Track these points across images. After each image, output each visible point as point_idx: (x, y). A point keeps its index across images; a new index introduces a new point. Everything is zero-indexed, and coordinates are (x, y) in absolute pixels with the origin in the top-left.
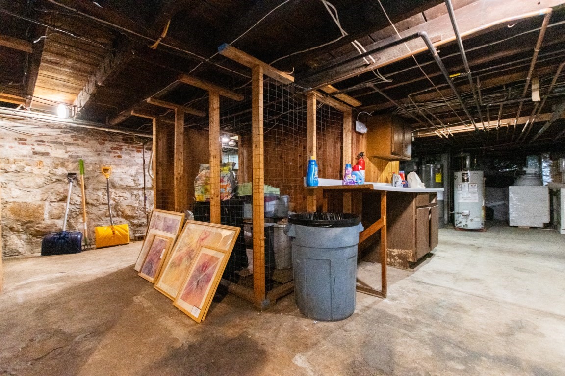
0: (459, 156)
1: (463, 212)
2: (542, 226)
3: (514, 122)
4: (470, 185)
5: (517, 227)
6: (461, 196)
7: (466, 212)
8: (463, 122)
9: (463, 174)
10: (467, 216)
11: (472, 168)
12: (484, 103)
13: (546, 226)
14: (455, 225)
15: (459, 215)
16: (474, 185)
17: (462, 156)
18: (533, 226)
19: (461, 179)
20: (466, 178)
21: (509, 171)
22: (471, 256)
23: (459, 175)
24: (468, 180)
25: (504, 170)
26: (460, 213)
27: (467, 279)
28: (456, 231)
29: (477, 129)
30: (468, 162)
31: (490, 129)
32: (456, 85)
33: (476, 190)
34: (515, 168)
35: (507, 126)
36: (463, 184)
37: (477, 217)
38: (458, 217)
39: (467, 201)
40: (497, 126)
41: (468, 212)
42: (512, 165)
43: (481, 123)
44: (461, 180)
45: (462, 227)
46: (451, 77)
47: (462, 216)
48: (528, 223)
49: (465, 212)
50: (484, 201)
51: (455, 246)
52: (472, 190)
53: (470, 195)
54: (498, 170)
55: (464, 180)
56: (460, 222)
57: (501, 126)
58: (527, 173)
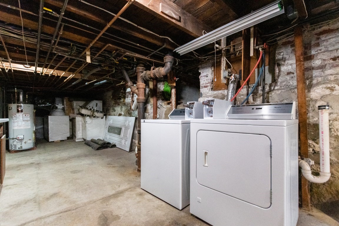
0: (13, 90)
1: (18, 137)
2: (66, 139)
3: (62, 74)
4: (24, 115)
5: (54, 142)
6: (16, 124)
7: (21, 137)
8: (27, 62)
9: (17, 106)
10: (21, 140)
11: (24, 102)
12: (55, 51)
13: (68, 138)
14: (10, 149)
15: (15, 140)
16: (27, 115)
17: (16, 91)
18: (62, 140)
19: (16, 109)
20: (20, 110)
21: (45, 106)
22: (38, 174)
23: (14, 106)
24: (22, 111)
25: (41, 105)
26: (15, 139)
27: (48, 199)
28: (11, 154)
29: (36, 72)
30: (21, 97)
31: (45, 74)
32: (45, 22)
33: (29, 119)
34: (48, 104)
35: (56, 75)
36: (18, 114)
37: (30, 140)
38: (13, 142)
39: (22, 128)
40: (51, 74)
41: (23, 137)
42: (46, 102)
43: (42, 68)
44: (16, 111)
45: (17, 149)
46: (45, 8)
47: (17, 141)
48: (59, 138)
49: (19, 137)
50: (34, 127)
51: (19, 168)
52: (26, 119)
53: (24, 123)
54: (38, 105)
55: (18, 111)
56: (15, 146)
57: (53, 74)
58: (58, 108)
